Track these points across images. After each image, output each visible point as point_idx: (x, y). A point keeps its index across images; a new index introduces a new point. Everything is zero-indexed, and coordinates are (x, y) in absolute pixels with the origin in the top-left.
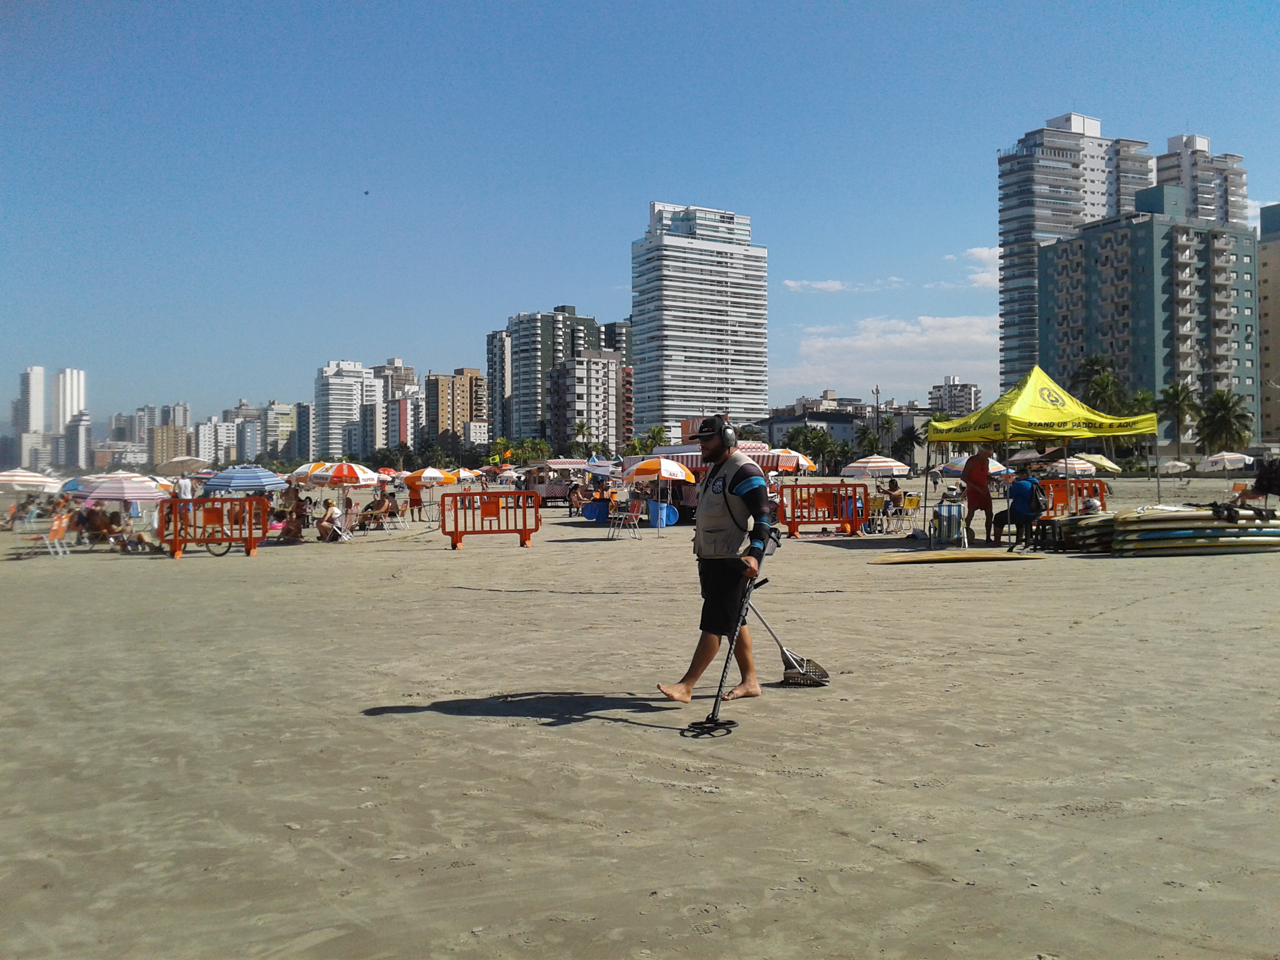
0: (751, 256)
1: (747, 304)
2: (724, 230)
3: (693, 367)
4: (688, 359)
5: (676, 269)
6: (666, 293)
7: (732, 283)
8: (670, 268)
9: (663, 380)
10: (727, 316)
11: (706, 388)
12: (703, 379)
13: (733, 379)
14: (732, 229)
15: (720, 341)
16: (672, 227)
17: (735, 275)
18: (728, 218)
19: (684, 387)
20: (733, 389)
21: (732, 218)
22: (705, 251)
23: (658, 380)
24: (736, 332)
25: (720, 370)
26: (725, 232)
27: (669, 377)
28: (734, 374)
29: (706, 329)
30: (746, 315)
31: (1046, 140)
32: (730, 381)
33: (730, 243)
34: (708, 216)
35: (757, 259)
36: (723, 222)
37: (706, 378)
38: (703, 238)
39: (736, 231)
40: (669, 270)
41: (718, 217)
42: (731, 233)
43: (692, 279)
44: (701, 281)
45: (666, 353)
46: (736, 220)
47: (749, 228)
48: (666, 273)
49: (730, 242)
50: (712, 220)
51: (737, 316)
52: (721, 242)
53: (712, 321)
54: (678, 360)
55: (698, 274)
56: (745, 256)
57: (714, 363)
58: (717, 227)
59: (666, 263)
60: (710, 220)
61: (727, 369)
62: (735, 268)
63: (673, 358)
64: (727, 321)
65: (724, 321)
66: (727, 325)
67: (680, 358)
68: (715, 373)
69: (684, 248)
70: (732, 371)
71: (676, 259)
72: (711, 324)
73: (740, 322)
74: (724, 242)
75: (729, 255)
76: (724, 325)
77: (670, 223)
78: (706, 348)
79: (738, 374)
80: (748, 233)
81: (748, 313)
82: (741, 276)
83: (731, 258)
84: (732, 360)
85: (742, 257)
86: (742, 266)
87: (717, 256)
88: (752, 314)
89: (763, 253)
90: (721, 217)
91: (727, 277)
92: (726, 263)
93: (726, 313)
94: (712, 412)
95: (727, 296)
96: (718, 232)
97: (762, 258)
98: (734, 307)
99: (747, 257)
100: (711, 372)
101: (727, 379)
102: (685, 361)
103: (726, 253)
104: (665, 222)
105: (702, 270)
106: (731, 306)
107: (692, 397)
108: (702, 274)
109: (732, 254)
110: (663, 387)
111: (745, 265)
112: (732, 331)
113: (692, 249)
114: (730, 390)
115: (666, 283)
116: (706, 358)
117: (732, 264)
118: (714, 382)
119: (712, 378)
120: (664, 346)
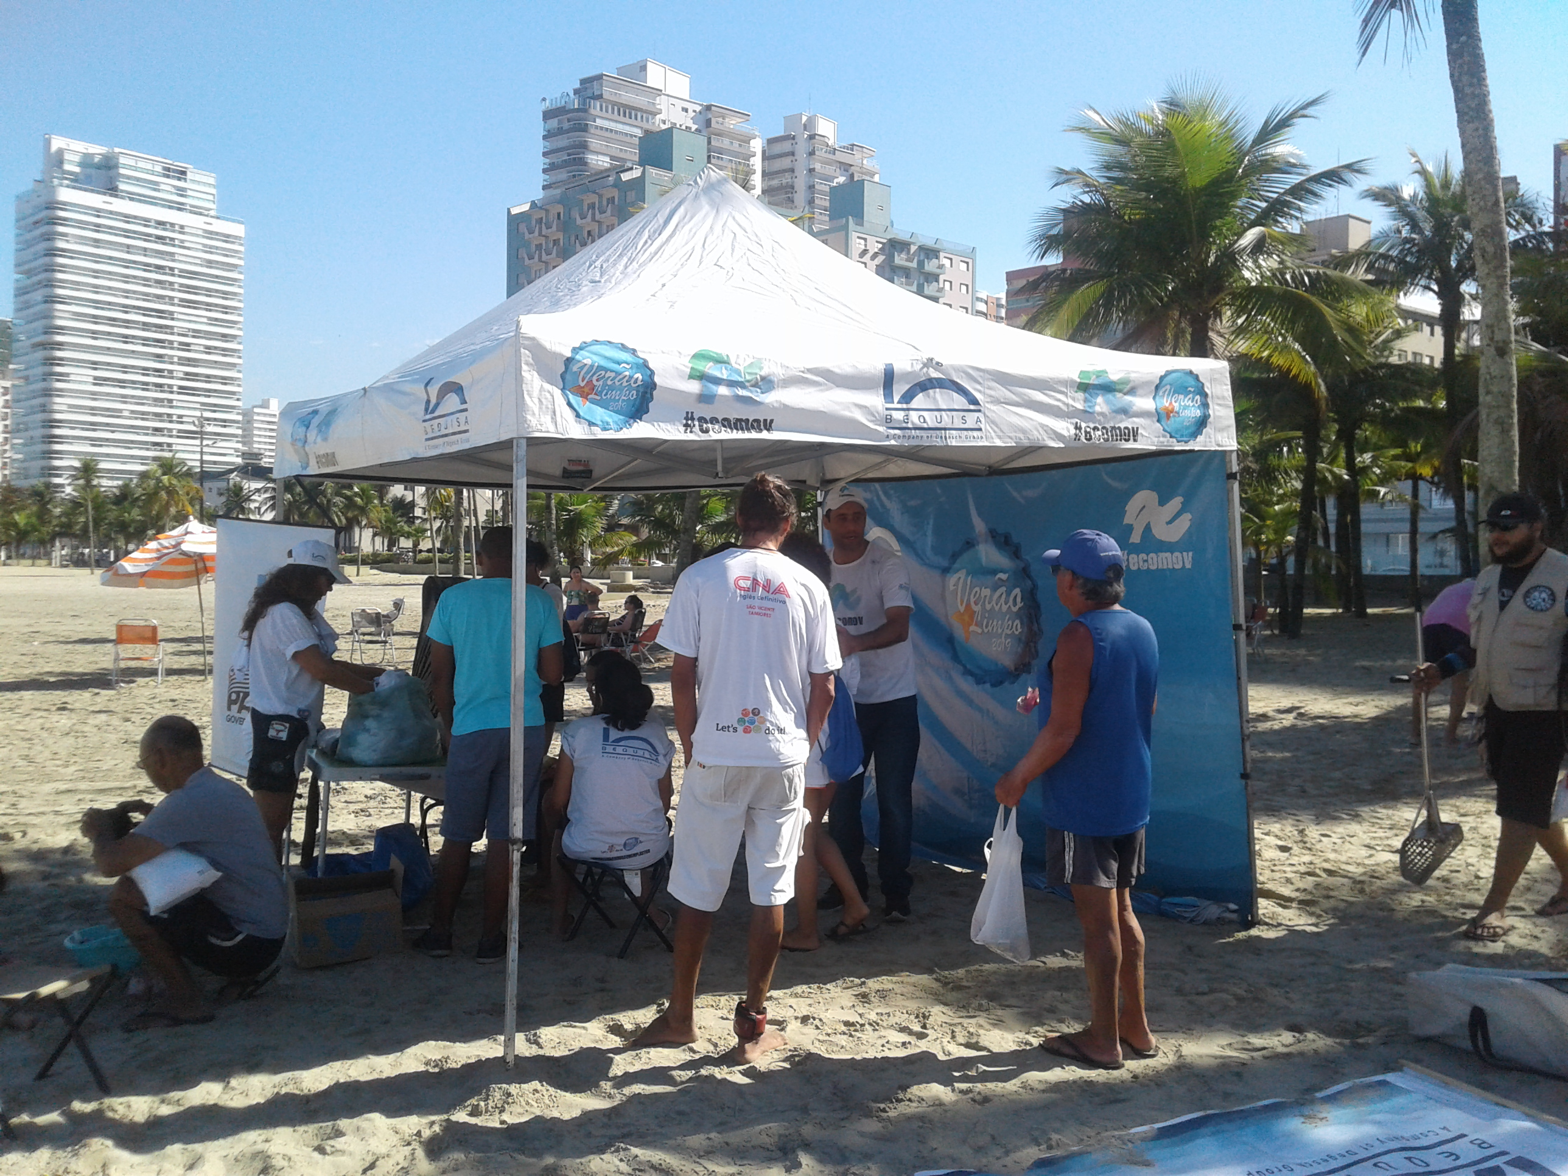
0: (217, 234)
1: (208, 304)
2: (169, 188)
3: (108, 394)
4: (99, 381)
5: (83, 240)
6: (60, 276)
7: (181, 271)
8: (69, 238)
9: (53, 411)
10: (173, 319)
11: (132, 427)
12: (126, 414)
13: (180, 416)
14: (184, 189)
15: (159, 357)
16: (81, 177)
17: (188, 258)
18: (175, 171)
19: (92, 424)
20: (179, 431)
21: (184, 173)
22: (135, 217)
23: (44, 411)
24: (188, 345)
25: (158, 401)
26: (171, 193)
27: (65, 408)
28: (183, 408)
29: (134, 337)
30: (205, 320)
31: (607, 92)
32: (175, 418)
33: (179, 209)
34: (141, 164)
35: (227, 238)
36: (168, 176)
37: (132, 412)
38: (132, 197)
39: (189, 193)
40: (67, 241)
41: (158, 168)
42: (182, 196)
43: (111, 258)
44: (127, 264)
45: (58, 369)
46: (189, 176)
47: (214, 191)
48: (61, 244)
49: (180, 207)
50: (147, 171)
51: (190, 321)
52: (163, 206)
53: (146, 326)
54: (80, 382)
55: (122, 251)
56: (206, 231)
57: (147, 390)
58: (157, 183)
59: (61, 229)
60: (143, 170)
61: (170, 401)
62: (188, 248)
63: (72, 377)
64: (172, 327)
65: (167, 327)
66: (172, 334)
67: (84, 379)
68: (149, 405)
69: (98, 210)
70: (179, 404)
71: (82, 225)
72: (144, 330)
73: (194, 331)
74: (170, 207)
75: (177, 228)
76: (166, 333)
77: (77, 170)
78: (133, 367)
79: (189, 408)
80: (211, 198)
81: (210, 318)
82: (198, 261)
83: (180, 233)
84: (181, 387)
85: (200, 232)
86: (200, 247)
87: (156, 228)
88: (216, 320)
89: (237, 230)
90: (165, 169)
91: (174, 261)
92: (172, 239)
93: (171, 315)
94: (142, 464)
95: (173, 290)
96: (158, 190)
97: (236, 237)
98: (184, 306)
99: (210, 234)
100: (143, 404)
101: (169, 415)
102: (95, 384)
103: (172, 225)
104: (67, 167)
105: (128, 246)
106: (179, 305)
107: (107, 440)
108: (128, 252)
109: (182, 227)
110: (52, 423)
111: (205, 245)
112: (181, 343)
113: (111, 212)
114: (174, 433)
115: (60, 260)
116: (134, 382)
117: (182, 241)
118: (147, 419)
119: (143, 413)
120: (55, 359)
